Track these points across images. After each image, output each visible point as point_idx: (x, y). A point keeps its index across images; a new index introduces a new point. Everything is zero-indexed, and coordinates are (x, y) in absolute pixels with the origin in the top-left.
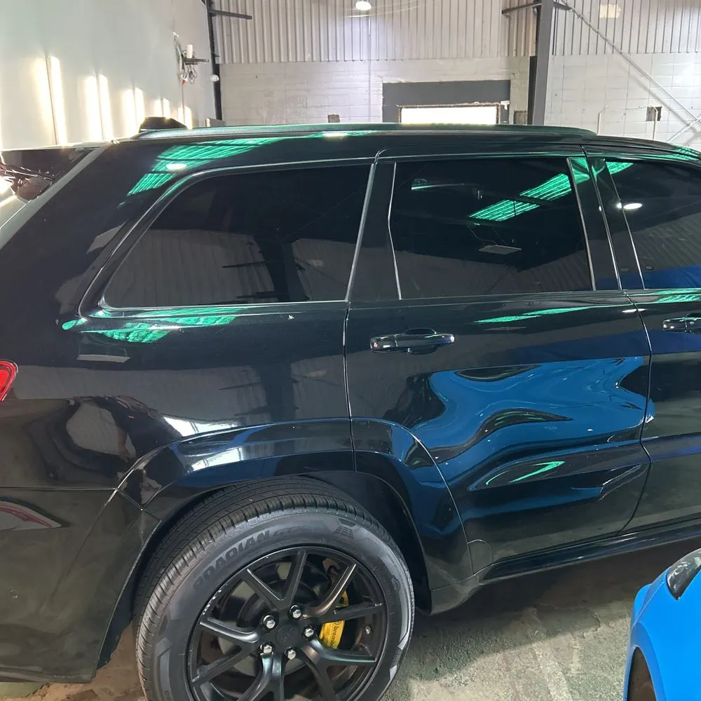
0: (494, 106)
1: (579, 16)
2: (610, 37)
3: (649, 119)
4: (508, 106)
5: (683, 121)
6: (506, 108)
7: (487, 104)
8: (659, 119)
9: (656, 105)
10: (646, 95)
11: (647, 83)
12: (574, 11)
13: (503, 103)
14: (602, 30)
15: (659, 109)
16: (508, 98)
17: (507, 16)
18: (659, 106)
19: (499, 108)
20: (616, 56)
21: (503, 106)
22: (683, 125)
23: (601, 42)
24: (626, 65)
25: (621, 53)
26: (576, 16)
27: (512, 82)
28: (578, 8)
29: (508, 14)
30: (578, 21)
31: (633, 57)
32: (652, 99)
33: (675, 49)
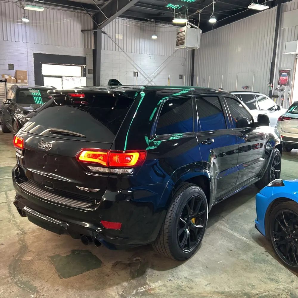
0: (80, 66)
1: (109, 36)
2: (120, 45)
3: (134, 76)
4: (86, 67)
5: (145, 77)
6: (85, 67)
7: (77, 65)
8: (137, 76)
9: (136, 71)
10: (133, 67)
11: (133, 63)
12: (107, 34)
13: (83, 65)
14: (117, 42)
15: (137, 72)
16: (85, 64)
17: (83, 33)
18: (137, 71)
19: (82, 67)
20: (122, 53)
21: (84, 67)
22: (145, 79)
23: (117, 47)
24: (125, 56)
25: (124, 52)
26: (108, 37)
27: (86, 57)
28: (108, 33)
29: (83, 32)
30: (109, 38)
31: (128, 53)
32: (135, 69)
33: (141, 52)
